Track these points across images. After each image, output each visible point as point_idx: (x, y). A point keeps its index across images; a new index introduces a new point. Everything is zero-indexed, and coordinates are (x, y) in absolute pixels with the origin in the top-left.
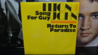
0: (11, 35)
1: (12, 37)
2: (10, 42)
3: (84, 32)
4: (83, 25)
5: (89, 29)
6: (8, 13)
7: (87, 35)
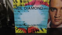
0: (9, 20)
1: (9, 21)
2: (8, 24)
3: (57, 19)
4: (56, 14)
5: (60, 17)
6: (7, 7)
7: (58, 20)
